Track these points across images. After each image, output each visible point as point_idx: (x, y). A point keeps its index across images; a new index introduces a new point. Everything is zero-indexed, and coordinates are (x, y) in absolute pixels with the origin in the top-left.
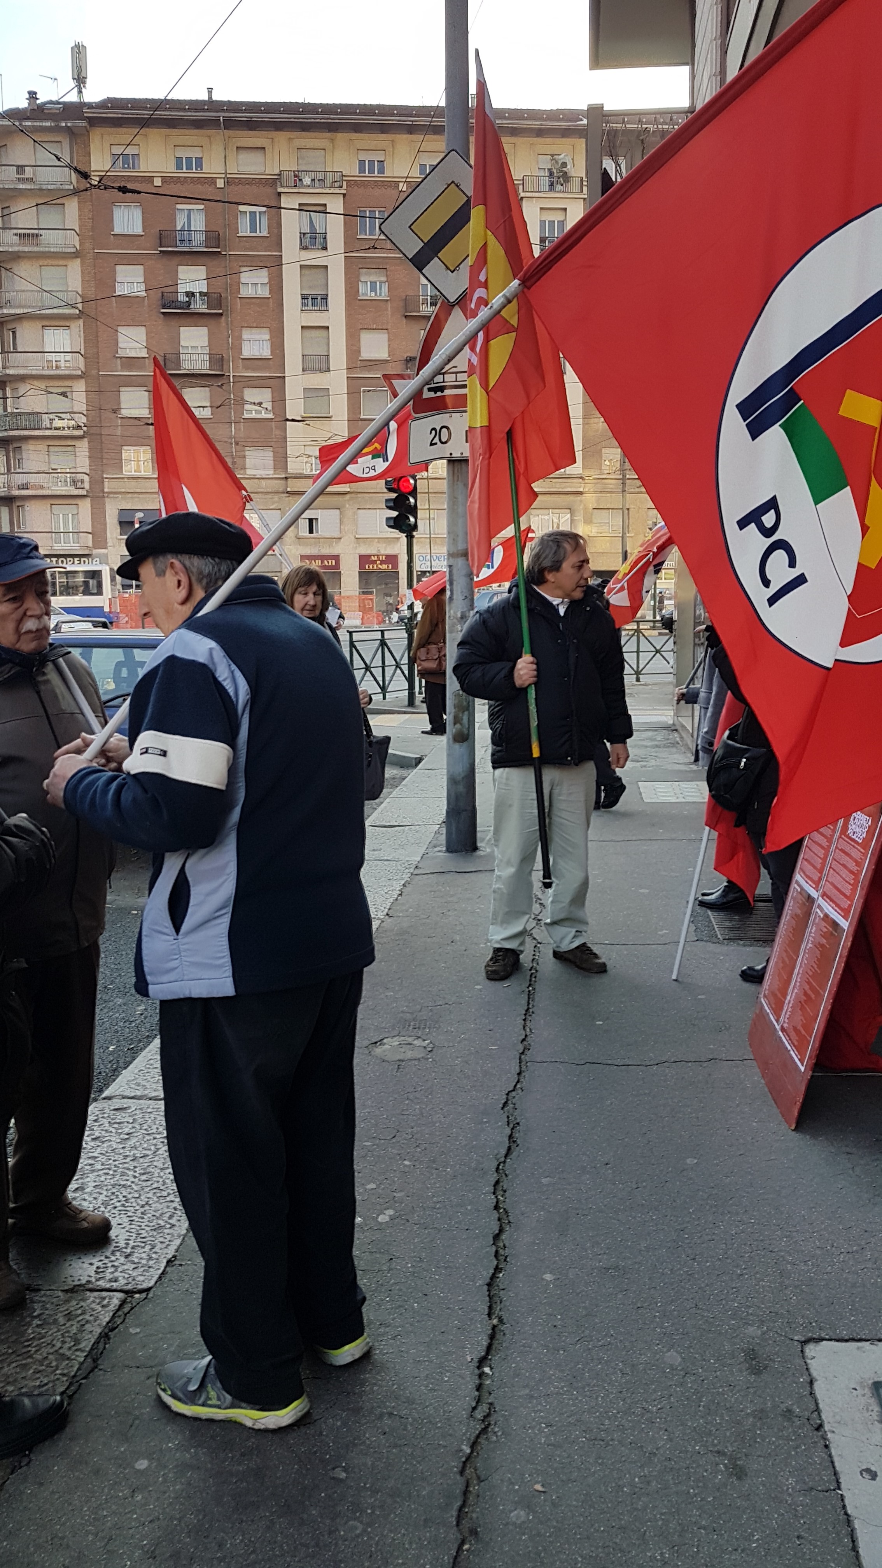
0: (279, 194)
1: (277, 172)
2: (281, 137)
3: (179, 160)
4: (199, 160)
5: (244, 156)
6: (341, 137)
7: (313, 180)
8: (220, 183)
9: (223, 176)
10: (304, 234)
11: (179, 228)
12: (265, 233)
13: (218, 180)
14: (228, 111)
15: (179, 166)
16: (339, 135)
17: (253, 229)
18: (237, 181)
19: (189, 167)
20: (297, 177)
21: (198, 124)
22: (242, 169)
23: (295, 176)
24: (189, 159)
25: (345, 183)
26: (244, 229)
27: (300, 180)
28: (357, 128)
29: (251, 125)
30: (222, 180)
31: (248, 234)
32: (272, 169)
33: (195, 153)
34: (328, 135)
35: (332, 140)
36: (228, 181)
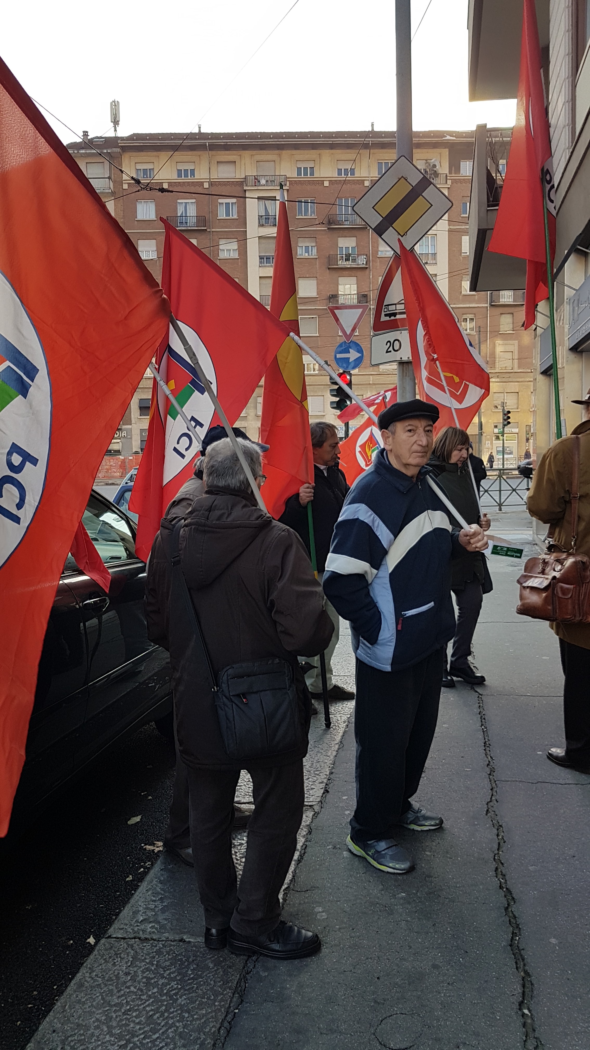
0: (245, 191)
1: (244, 176)
2: (246, 154)
3: (179, 171)
4: (193, 172)
5: (222, 168)
6: (286, 153)
7: (267, 181)
8: (206, 185)
9: (208, 180)
10: (262, 216)
11: (179, 215)
12: (235, 217)
13: (205, 184)
14: (211, 139)
15: (179, 175)
16: (284, 152)
17: (228, 214)
18: (217, 183)
19: (186, 176)
20: (257, 180)
21: (192, 148)
22: (221, 176)
23: (255, 179)
24: (186, 171)
25: (288, 183)
26: (222, 215)
27: (259, 181)
28: (296, 147)
29: (226, 148)
30: (208, 183)
31: (224, 217)
32: (240, 175)
33: (190, 167)
34: (277, 152)
35: (280, 155)
36: (211, 184)
